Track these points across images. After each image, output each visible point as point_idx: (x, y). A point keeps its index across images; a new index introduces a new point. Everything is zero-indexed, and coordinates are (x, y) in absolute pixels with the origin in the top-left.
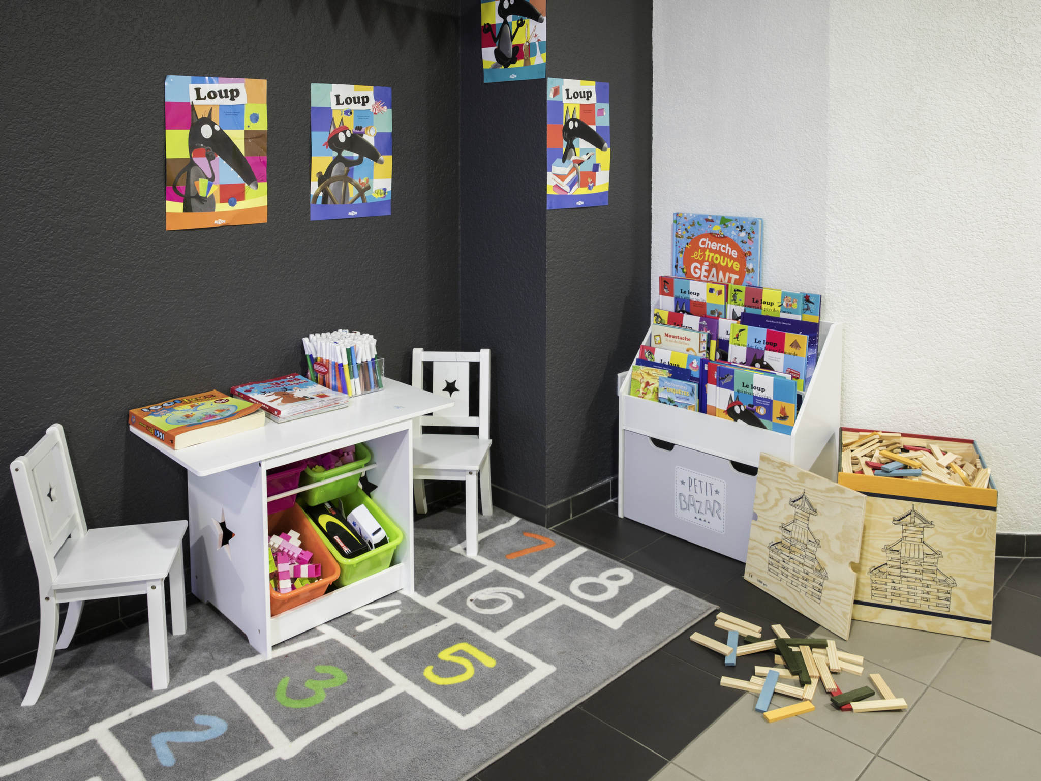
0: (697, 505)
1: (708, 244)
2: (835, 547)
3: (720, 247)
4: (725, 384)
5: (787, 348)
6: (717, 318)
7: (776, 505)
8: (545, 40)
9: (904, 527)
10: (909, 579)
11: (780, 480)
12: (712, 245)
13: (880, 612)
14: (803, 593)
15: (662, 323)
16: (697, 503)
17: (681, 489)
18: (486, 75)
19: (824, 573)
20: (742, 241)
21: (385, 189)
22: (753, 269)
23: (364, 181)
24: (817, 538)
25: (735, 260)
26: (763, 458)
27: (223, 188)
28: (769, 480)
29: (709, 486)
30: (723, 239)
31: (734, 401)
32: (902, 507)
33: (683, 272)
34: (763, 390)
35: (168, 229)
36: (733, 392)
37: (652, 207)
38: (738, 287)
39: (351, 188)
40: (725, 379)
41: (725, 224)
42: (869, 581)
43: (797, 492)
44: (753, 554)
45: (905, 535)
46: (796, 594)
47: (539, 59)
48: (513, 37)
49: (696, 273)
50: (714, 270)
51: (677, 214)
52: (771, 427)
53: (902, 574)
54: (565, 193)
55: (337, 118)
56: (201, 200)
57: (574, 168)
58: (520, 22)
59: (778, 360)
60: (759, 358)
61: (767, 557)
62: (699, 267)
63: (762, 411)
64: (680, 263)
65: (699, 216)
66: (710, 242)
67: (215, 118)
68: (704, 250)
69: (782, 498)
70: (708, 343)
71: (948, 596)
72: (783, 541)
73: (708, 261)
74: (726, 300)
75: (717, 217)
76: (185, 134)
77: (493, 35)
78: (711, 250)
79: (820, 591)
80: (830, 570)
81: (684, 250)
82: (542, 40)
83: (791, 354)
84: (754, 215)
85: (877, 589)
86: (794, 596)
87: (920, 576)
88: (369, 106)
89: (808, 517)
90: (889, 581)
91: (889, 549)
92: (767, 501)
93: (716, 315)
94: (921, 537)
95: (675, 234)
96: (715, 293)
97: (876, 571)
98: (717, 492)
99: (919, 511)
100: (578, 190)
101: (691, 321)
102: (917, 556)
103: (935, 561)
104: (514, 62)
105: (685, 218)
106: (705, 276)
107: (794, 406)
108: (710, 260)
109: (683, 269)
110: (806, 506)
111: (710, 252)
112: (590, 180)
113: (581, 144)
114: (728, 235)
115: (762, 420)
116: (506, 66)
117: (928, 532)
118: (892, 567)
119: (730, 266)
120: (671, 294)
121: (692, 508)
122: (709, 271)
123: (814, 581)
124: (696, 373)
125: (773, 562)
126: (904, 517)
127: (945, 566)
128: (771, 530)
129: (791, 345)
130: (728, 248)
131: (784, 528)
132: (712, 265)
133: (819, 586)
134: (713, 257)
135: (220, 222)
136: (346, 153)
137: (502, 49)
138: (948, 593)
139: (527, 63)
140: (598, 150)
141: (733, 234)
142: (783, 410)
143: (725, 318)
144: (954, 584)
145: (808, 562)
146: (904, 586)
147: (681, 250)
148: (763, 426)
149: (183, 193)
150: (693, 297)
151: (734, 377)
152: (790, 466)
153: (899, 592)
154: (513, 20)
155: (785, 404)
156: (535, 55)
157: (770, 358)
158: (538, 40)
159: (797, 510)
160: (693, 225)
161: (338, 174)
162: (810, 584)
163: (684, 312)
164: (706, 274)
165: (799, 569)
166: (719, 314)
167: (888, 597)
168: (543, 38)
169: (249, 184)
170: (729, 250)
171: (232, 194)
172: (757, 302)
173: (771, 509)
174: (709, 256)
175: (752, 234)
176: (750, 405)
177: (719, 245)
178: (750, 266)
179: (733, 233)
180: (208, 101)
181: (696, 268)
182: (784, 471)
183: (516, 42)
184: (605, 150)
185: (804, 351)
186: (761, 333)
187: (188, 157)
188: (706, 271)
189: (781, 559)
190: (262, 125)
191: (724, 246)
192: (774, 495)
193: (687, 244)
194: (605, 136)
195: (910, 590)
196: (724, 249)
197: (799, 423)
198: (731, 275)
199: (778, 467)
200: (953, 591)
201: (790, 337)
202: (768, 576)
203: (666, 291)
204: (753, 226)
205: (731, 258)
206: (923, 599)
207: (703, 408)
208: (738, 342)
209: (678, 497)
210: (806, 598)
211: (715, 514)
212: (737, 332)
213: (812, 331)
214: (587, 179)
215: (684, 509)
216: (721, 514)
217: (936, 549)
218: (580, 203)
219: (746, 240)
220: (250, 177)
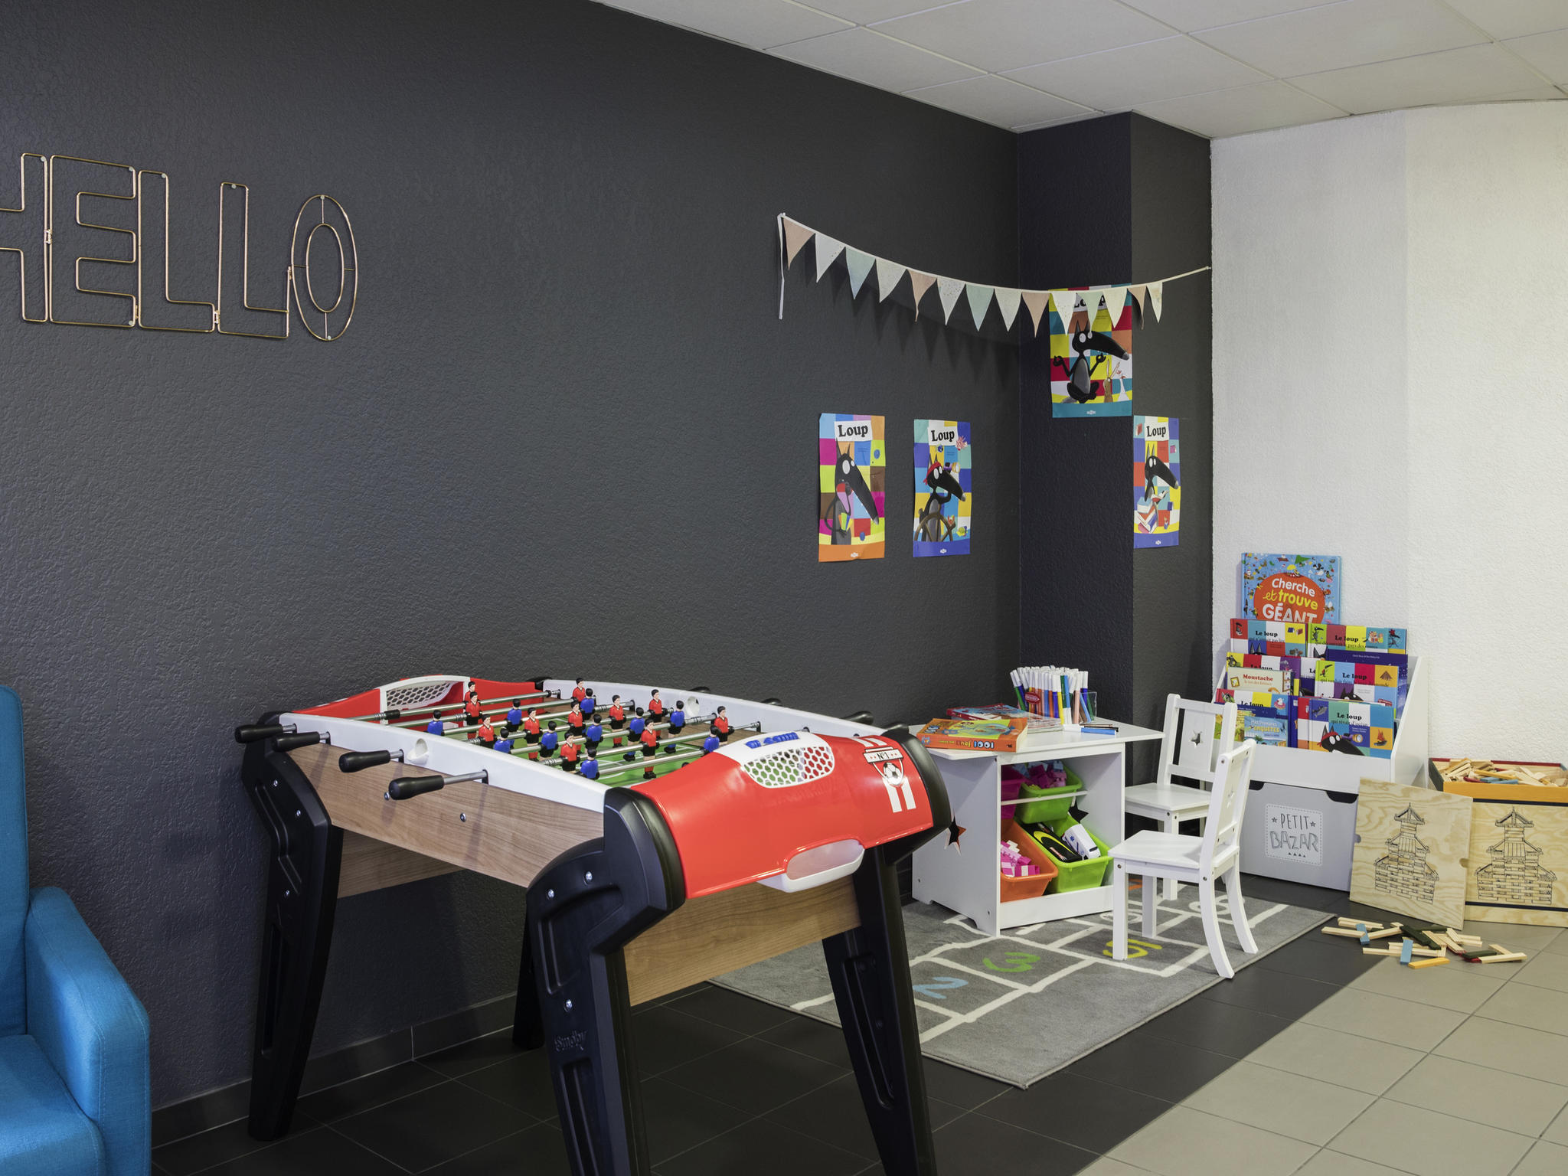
0: (1291, 841)
1: (1282, 584)
2: (1445, 849)
3: (1296, 586)
4: (1318, 716)
5: (1378, 679)
6: (1299, 657)
7: (1381, 823)
8: (1131, 377)
9: (1506, 829)
10: (1513, 877)
11: (1382, 800)
12: (1287, 585)
13: (1487, 911)
14: (1414, 899)
15: (1237, 665)
16: (1290, 839)
17: (1272, 827)
18: (1055, 409)
19: (1434, 875)
20: (1320, 580)
21: (966, 527)
22: (1332, 608)
23: (951, 518)
24: (1426, 844)
25: (1312, 599)
26: (1363, 782)
27: (856, 521)
28: (1371, 801)
29: (1303, 819)
30: (1299, 578)
31: (1328, 732)
32: (1503, 810)
33: (1254, 614)
34: (1359, 718)
35: (820, 561)
36: (1327, 724)
37: (1213, 548)
38: (1318, 626)
39: (942, 524)
40: (1319, 710)
41: (1300, 563)
42: (1476, 882)
43: (1403, 807)
44: (1357, 874)
45: (1507, 835)
46: (1405, 900)
47: (1124, 396)
48: (1091, 373)
49: (1269, 614)
50: (1289, 611)
51: (1246, 554)
52: (1369, 752)
53: (1506, 872)
54: (1146, 532)
55: (933, 452)
56: (843, 533)
57: (1154, 507)
58: (1099, 357)
59: (1368, 692)
60: (1348, 692)
61: (1374, 874)
62: (1272, 608)
63: (1359, 739)
64: (1251, 605)
65: (1271, 555)
66: (1284, 582)
67: (852, 455)
68: (1277, 590)
69: (1386, 815)
70: (1292, 682)
71: (1550, 889)
72: (1390, 856)
73: (1282, 601)
74: (1307, 640)
75: (1292, 556)
76: (833, 468)
77: (1066, 369)
78: (1285, 590)
79: (1431, 892)
80: (1442, 871)
81: (1254, 591)
82: (1127, 377)
83: (1382, 685)
84: (1330, 552)
85: (1483, 889)
86: (1404, 903)
87: (1523, 873)
88: (954, 442)
89: (1416, 828)
90: (1495, 880)
91: (1493, 850)
92: (1370, 821)
93: (1296, 655)
94: (1522, 836)
95: (1243, 576)
96: (1295, 632)
97: (1483, 872)
98: (1313, 824)
99: (1520, 813)
100: (1157, 530)
101: (1271, 661)
102: (1519, 854)
103: (1536, 858)
104: (1093, 398)
105: (1256, 558)
106: (1279, 617)
107: (1392, 730)
108: (1284, 600)
109: (1253, 611)
110: (1413, 817)
111: (1284, 592)
112: (1165, 519)
113: (1159, 482)
114: (1304, 574)
115: (1359, 748)
116: (1082, 401)
117: (1528, 831)
118: (1497, 867)
119: (1307, 605)
120: (1244, 637)
121: (1285, 845)
122: (1283, 612)
123: (1425, 885)
124: (1283, 711)
125: (1380, 877)
126: (1506, 819)
127: (1546, 862)
128: (1376, 848)
129: (1382, 677)
130: (1304, 587)
131: (1390, 843)
132: (1286, 606)
133: (1431, 888)
134: (1287, 597)
135: (854, 555)
136: (939, 490)
137: (1076, 383)
138: (1549, 887)
139: (1108, 399)
140: (1171, 488)
141: (1310, 573)
142: (1381, 736)
143: (1306, 656)
144: (1555, 878)
145: (1418, 869)
146: (1508, 884)
147: (1250, 591)
148: (1360, 753)
149: (831, 527)
150: (1269, 638)
151: (1328, 709)
152: (1393, 784)
153: (1504, 890)
154: (1091, 355)
155: (1382, 729)
156: (1118, 391)
157: (1359, 691)
158: (1122, 378)
159: (1403, 823)
160: (1264, 565)
161: (934, 511)
162: (1420, 889)
163: (1259, 654)
164: (1280, 615)
165: (1410, 877)
166: (1300, 653)
167: (1494, 895)
168: (1129, 375)
169: (873, 519)
170: (1305, 589)
171: (863, 529)
172: (1340, 639)
173: (1375, 828)
174: (1283, 597)
175: (1330, 572)
176: (1345, 735)
177: (1294, 584)
178: (1330, 605)
179: (1310, 571)
180: (847, 438)
181: (1268, 609)
182: (1387, 789)
183: (1094, 377)
184: (1177, 488)
185: (1395, 682)
186: (1350, 668)
187: (834, 491)
188: (1279, 612)
189: (1389, 872)
190: (881, 462)
191: (1300, 585)
192: (1379, 814)
193: (1258, 585)
194: (1177, 474)
195: (1514, 887)
196: (1300, 588)
197: (1397, 748)
198: (1308, 614)
199: (1381, 788)
200: (1554, 884)
201: (1379, 670)
202: (1377, 892)
203: (1238, 633)
204: (1333, 564)
205: (1308, 597)
206: (1526, 895)
207: (1293, 742)
208: (1325, 679)
209: (1269, 836)
210: (1417, 902)
211: (1311, 847)
212: (1323, 668)
213: (1401, 662)
214: (1161, 518)
215: (1276, 847)
216: (1318, 846)
217: (1536, 847)
218: (1158, 543)
219: (1325, 578)
220: (875, 513)
